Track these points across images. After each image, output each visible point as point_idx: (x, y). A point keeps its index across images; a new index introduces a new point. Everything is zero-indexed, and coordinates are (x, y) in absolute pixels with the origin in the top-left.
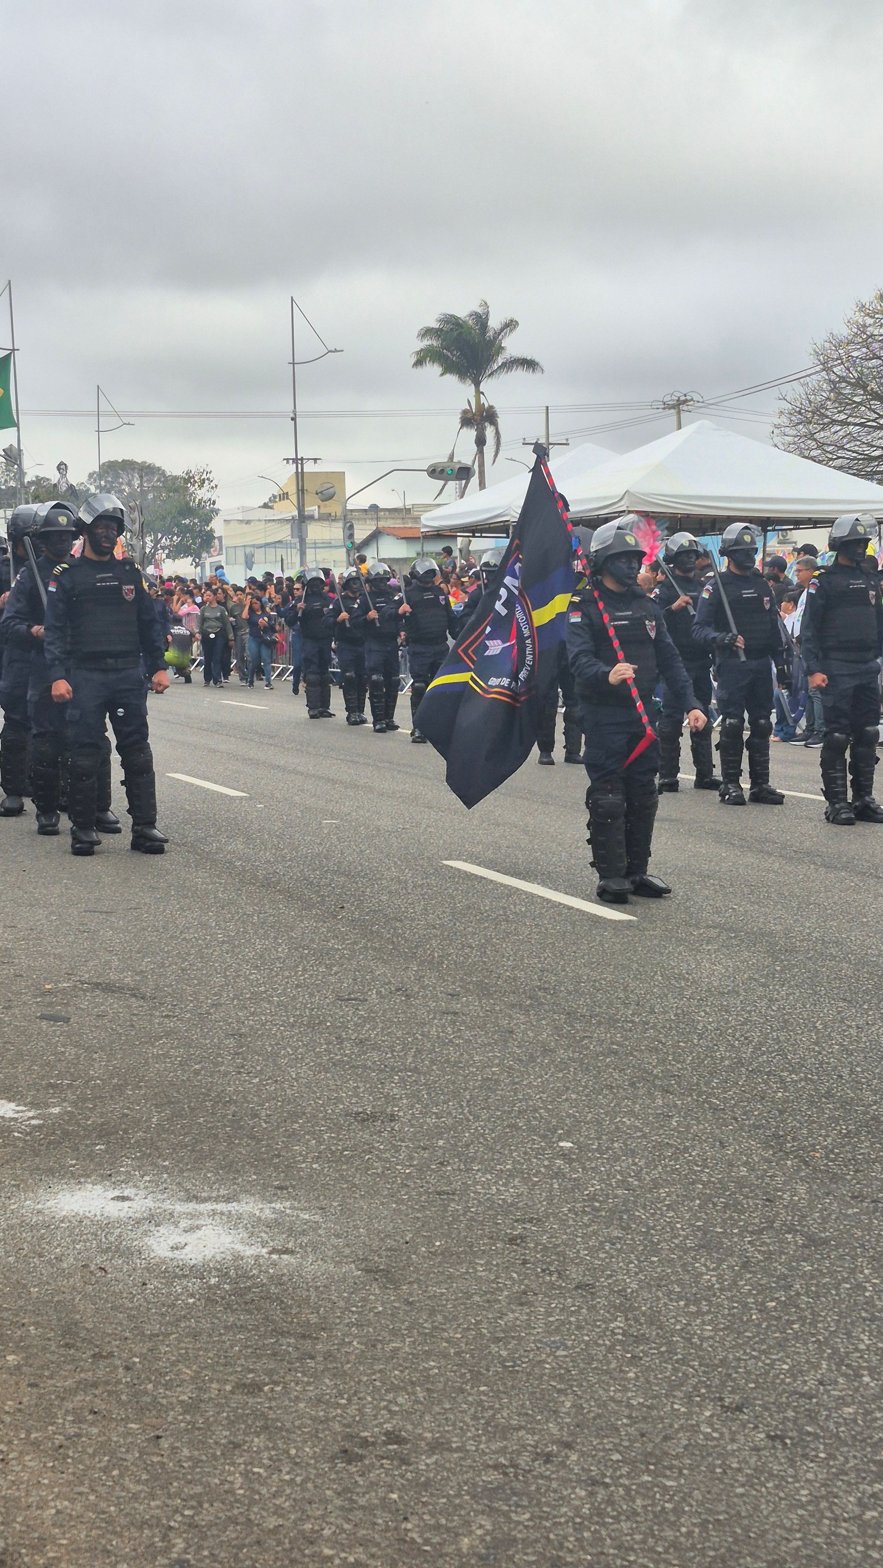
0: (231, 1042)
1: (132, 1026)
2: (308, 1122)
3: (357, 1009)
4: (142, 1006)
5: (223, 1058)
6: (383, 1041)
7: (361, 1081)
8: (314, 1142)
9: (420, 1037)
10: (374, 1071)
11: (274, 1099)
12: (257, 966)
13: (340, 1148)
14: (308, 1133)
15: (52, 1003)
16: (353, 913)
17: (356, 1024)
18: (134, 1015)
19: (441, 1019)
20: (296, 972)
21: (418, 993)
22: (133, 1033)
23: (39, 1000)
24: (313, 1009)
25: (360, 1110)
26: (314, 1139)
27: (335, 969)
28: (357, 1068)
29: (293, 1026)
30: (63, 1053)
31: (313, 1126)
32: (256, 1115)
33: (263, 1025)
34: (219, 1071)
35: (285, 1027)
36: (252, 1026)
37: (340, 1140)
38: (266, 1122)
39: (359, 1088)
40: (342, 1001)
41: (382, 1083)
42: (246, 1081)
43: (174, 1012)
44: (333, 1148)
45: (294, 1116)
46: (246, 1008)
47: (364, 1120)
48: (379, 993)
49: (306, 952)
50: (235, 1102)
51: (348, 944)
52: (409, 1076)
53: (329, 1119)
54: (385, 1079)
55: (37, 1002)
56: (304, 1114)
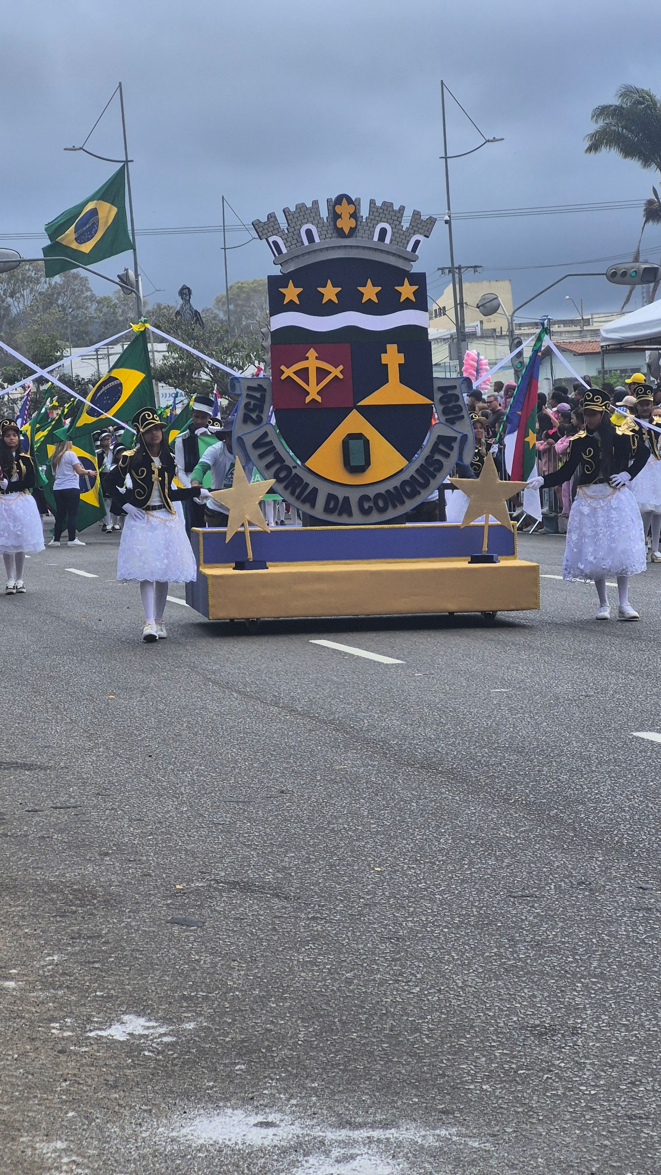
0: (386, 947)
1: (274, 929)
2: (477, 1037)
3: (533, 906)
4: (286, 908)
5: (377, 964)
6: (564, 943)
7: (538, 990)
8: (484, 1059)
9: (606, 938)
10: (552, 977)
11: (437, 1010)
12: (417, 860)
13: (514, 1066)
14: (477, 1049)
15: (184, 905)
16: (528, 796)
17: (531, 924)
18: (276, 917)
19: (631, 917)
20: (462, 866)
21: (604, 886)
22: (276, 938)
23: (169, 902)
24: (481, 908)
25: (537, 1022)
26: (484, 1056)
27: (506, 861)
28: (533, 974)
29: (458, 927)
30: (198, 961)
31: (482, 1042)
32: (417, 1030)
33: (425, 926)
34: (374, 980)
35: (449, 928)
36: (411, 929)
37: (514, 1057)
38: (428, 1037)
39: (536, 997)
40: (514, 897)
41: (562, 991)
42: (405, 991)
43: (321, 914)
44: (506, 1066)
45: (460, 1030)
46: (404, 907)
47: (541, 1034)
48: (558, 888)
49: (473, 842)
50: (393, 1014)
51: (522, 832)
52: (594, 983)
53: (501, 1033)
54: (565, 986)
55: (168, 905)
56: (472, 1027)
